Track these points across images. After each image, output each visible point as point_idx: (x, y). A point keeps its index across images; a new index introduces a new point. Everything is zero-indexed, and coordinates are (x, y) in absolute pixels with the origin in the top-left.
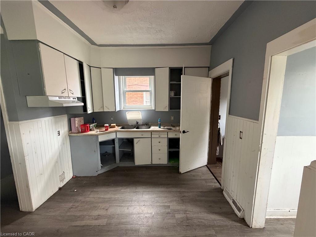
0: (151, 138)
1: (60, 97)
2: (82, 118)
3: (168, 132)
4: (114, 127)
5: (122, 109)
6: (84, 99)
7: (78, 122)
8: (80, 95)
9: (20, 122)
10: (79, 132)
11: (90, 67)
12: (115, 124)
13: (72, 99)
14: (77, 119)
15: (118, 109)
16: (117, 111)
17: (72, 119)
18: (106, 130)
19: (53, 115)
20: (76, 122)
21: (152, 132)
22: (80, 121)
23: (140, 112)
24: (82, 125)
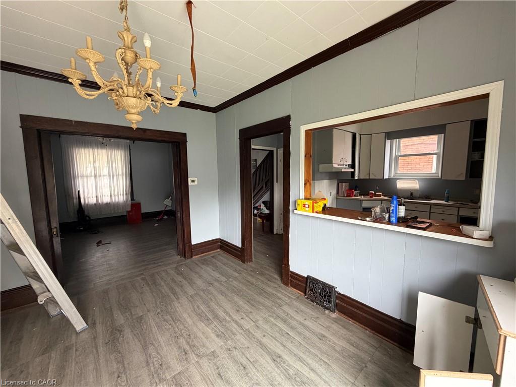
0: (430, 212)
1: (339, 165)
2: (348, 184)
3: (459, 208)
4: (379, 196)
5: (392, 176)
6: (353, 166)
7: (344, 186)
8: (350, 162)
9: (315, 181)
10: (344, 196)
11: (361, 135)
12: (381, 193)
13: (345, 166)
14: (344, 184)
15: (386, 177)
16: (385, 178)
17: (340, 184)
18: (371, 197)
19: (330, 179)
20: (343, 187)
21: (431, 205)
22: (345, 186)
23: (417, 181)
24: (347, 190)
